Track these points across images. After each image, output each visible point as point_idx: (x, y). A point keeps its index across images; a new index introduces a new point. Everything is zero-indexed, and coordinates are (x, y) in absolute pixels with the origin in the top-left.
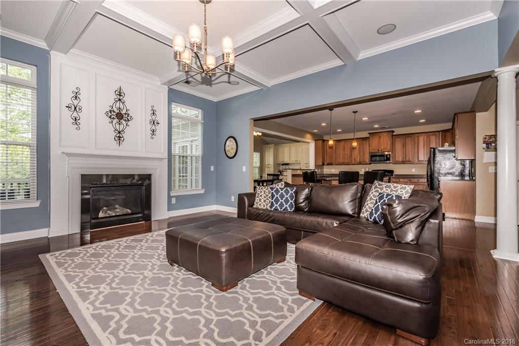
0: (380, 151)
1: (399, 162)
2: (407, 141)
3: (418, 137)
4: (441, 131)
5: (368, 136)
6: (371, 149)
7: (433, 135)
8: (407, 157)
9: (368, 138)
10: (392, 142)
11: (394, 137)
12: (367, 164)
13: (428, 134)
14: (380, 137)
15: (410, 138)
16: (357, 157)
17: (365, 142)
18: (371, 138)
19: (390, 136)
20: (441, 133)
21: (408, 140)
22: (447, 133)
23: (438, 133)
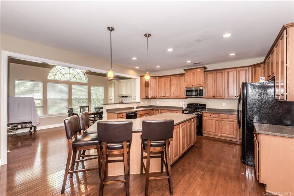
0: (194, 86)
1: (210, 97)
2: (217, 76)
3: (228, 72)
4: (251, 66)
5: (184, 72)
6: (186, 84)
7: (243, 70)
8: (218, 92)
9: (184, 74)
10: (205, 78)
11: (206, 73)
12: (183, 98)
13: (238, 69)
14: (194, 73)
15: (220, 74)
16: (175, 91)
17: (181, 78)
18: (186, 74)
19: (202, 71)
20: (250, 68)
21: (219, 75)
22: (257, 68)
23: (247, 68)
